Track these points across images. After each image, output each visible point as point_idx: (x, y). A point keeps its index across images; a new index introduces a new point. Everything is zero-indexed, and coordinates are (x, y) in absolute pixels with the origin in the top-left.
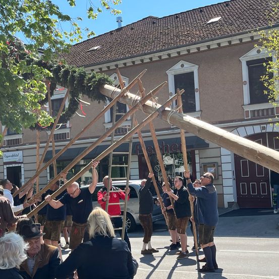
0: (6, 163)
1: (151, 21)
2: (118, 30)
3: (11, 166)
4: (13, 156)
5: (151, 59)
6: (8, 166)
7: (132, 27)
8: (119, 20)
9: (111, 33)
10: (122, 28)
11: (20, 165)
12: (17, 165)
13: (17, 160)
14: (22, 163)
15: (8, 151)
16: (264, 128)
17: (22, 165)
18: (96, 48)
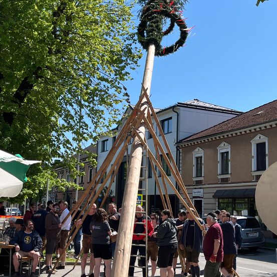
0: (194, 197)
3: (196, 199)
4: (198, 192)
6: (195, 199)
11: (201, 199)
12: (200, 199)
13: (200, 196)
14: (202, 198)
15: (195, 188)
17: (203, 200)
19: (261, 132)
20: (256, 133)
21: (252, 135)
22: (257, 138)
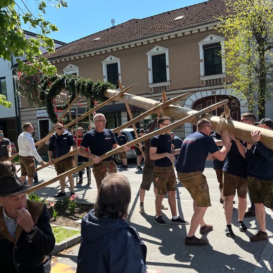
0: (38, 118)
1: (136, 21)
2: (112, 28)
3: (42, 119)
4: (43, 113)
5: (135, 44)
6: (40, 120)
7: (121, 26)
8: (113, 21)
9: (108, 30)
10: (115, 27)
12: (46, 119)
13: (46, 116)
15: (40, 110)
16: (214, 92)
17: (49, 119)
18: (97, 39)
19: (112, 53)
20: (107, 54)
21: (102, 57)
22: (108, 59)
